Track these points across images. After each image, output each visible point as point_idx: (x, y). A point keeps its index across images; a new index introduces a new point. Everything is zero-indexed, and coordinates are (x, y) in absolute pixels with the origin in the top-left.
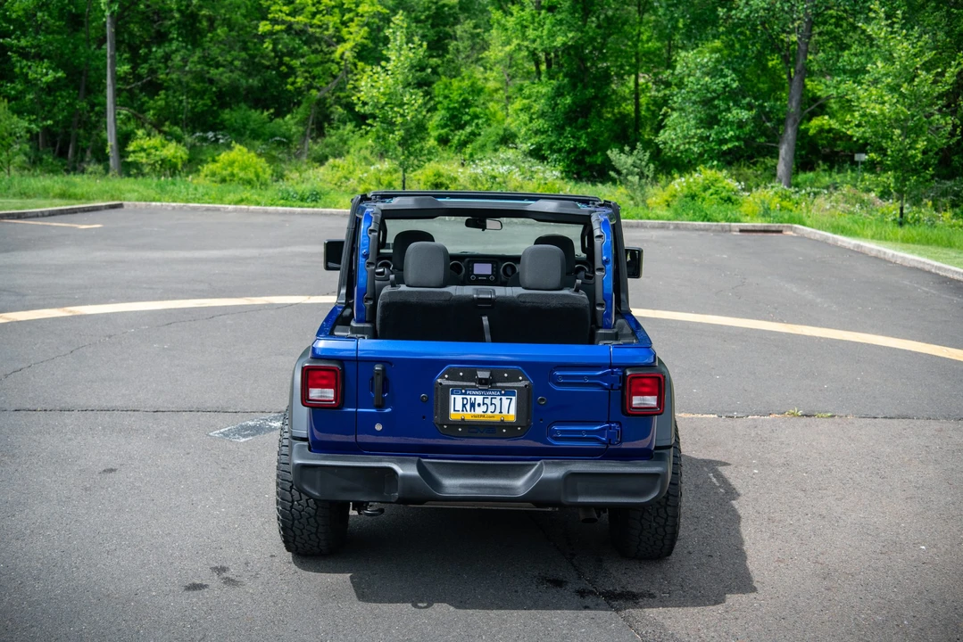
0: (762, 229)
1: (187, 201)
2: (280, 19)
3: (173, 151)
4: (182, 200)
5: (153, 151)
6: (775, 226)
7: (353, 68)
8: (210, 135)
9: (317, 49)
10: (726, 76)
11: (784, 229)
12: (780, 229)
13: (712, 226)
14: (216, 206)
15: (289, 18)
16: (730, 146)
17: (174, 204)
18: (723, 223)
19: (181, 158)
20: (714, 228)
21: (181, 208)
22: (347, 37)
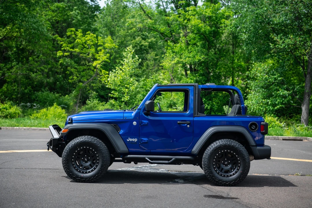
0: (293, 139)
1: (31, 127)
2: (67, 50)
3: (15, 110)
4: (29, 126)
5: (5, 110)
6: (299, 138)
7: (100, 72)
8: (28, 104)
9: (83, 64)
10: (275, 75)
11: (303, 139)
12: (302, 139)
13: (270, 137)
14: (44, 128)
15: (71, 50)
16: (278, 107)
17: (25, 128)
18: (274, 136)
19: (18, 113)
20: (270, 138)
21: (28, 129)
22: (98, 58)
